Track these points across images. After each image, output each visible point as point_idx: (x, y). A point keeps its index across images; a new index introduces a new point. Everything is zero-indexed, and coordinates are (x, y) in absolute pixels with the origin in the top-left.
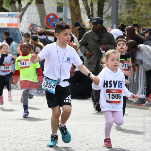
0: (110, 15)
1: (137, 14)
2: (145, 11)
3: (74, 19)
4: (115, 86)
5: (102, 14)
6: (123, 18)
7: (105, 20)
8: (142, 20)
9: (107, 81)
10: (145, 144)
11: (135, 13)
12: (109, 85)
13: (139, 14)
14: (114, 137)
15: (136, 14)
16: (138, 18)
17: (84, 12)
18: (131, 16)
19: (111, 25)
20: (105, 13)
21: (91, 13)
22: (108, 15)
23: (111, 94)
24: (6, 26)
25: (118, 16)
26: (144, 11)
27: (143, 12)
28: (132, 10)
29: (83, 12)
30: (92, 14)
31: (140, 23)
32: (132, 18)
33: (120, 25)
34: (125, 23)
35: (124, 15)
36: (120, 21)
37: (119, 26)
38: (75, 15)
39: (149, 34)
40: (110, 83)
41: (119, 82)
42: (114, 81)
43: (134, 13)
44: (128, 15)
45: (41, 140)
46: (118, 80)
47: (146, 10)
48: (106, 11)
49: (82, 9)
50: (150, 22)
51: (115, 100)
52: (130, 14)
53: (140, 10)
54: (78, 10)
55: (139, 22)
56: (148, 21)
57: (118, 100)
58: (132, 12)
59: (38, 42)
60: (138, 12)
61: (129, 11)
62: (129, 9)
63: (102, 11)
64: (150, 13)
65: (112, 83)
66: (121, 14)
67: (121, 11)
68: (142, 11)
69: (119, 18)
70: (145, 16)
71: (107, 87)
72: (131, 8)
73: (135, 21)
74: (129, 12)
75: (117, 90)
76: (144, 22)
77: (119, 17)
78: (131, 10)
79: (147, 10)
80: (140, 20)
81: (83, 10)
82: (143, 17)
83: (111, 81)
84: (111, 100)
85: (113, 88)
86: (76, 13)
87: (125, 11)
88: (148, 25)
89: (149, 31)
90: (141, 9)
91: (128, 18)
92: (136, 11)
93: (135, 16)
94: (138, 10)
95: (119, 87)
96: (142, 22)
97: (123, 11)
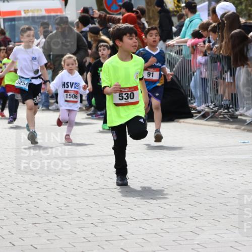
4: (71, 87)
9: (64, 83)
12: (66, 86)
23: (68, 94)
24: (43, 13)
40: (67, 85)
41: (76, 83)
42: (70, 83)
46: (75, 82)
51: (72, 99)
57: (75, 100)
59: (100, 35)
65: (69, 84)
71: (65, 87)
75: (74, 91)
83: (68, 83)
84: (68, 99)
85: (70, 88)
95: (75, 88)
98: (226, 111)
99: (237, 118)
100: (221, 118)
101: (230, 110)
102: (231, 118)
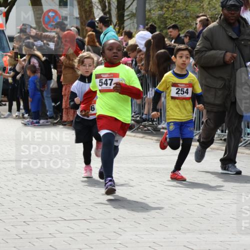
0: (134, 11)
1: (172, 10)
2: (184, 7)
3: (84, 17)
5: (124, 10)
6: (153, 15)
7: (128, 19)
8: (179, 19)
10: (183, 193)
11: (170, 9)
13: (175, 10)
14: (140, 184)
15: (170, 11)
16: (174, 16)
17: (98, 8)
18: (164, 14)
19: (136, 26)
20: (128, 8)
21: (107, 9)
22: (132, 12)
25: (146, 12)
26: (182, 6)
27: (181, 8)
28: (165, 4)
29: (96, 7)
30: (110, 10)
31: (177, 23)
32: (166, 15)
33: (149, 26)
34: (155, 24)
35: (154, 12)
36: (148, 20)
37: (146, 27)
38: (85, 11)
39: (190, 39)
43: (168, 9)
44: (161, 12)
45: (38, 189)
47: (184, 4)
48: (129, 6)
49: (95, 2)
50: (191, 21)
52: (162, 11)
53: (176, 4)
54: (88, 5)
55: (176, 21)
56: (188, 21)
58: (165, 7)
59: (34, 50)
60: (175, 7)
61: (162, 6)
62: (162, 3)
63: (124, 6)
64: (190, 9)
66: (150, 11)
67: (150, 6)
68: (179, 7)
69: (147, 16)
70: (184, 13)
72: (164, 2)
73: (170, 20)
74: (161, 8)
76: (183, 21)
77: (148, 14)
78: (163, 5)
79: (187, 4)
80: (177, 19)
81: (96, 5)
82: (181, 15)
86: (86, 9)
87: (156, 6)
88: (187, 26)
89: (189, 35)
90: (178, 3)
91: (161, 16)
92: (171, 6)
93: (170, 13)
94: (173, 5)
96: (180, 22)
97: (152, 6)
98: (150, 123)
99: (160, 131)
100: (145, 130)
101: (154, 123)
102: (154, 130)
